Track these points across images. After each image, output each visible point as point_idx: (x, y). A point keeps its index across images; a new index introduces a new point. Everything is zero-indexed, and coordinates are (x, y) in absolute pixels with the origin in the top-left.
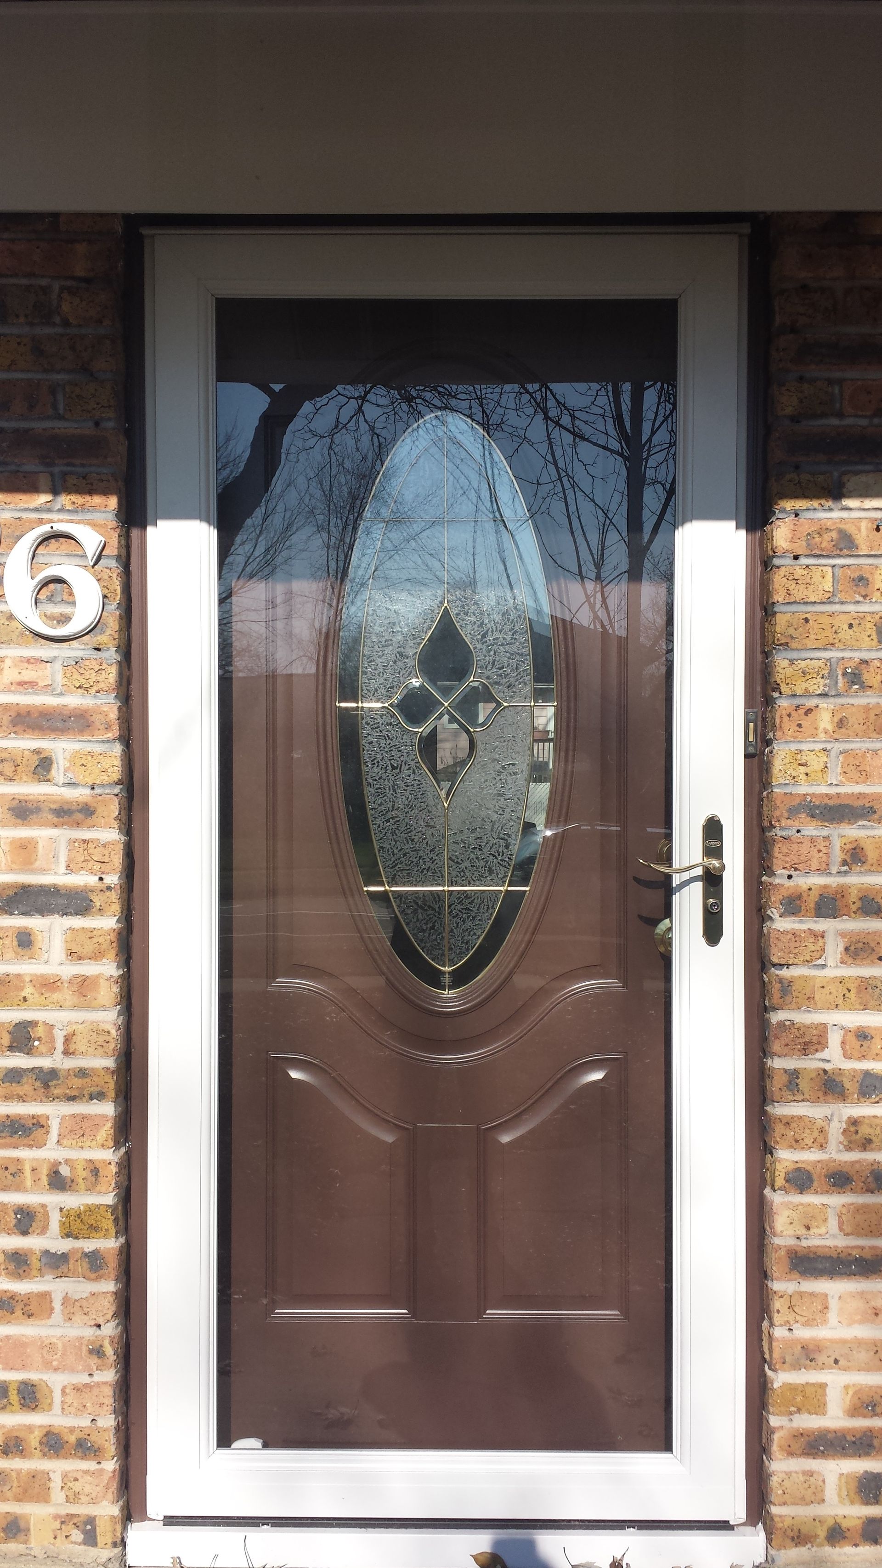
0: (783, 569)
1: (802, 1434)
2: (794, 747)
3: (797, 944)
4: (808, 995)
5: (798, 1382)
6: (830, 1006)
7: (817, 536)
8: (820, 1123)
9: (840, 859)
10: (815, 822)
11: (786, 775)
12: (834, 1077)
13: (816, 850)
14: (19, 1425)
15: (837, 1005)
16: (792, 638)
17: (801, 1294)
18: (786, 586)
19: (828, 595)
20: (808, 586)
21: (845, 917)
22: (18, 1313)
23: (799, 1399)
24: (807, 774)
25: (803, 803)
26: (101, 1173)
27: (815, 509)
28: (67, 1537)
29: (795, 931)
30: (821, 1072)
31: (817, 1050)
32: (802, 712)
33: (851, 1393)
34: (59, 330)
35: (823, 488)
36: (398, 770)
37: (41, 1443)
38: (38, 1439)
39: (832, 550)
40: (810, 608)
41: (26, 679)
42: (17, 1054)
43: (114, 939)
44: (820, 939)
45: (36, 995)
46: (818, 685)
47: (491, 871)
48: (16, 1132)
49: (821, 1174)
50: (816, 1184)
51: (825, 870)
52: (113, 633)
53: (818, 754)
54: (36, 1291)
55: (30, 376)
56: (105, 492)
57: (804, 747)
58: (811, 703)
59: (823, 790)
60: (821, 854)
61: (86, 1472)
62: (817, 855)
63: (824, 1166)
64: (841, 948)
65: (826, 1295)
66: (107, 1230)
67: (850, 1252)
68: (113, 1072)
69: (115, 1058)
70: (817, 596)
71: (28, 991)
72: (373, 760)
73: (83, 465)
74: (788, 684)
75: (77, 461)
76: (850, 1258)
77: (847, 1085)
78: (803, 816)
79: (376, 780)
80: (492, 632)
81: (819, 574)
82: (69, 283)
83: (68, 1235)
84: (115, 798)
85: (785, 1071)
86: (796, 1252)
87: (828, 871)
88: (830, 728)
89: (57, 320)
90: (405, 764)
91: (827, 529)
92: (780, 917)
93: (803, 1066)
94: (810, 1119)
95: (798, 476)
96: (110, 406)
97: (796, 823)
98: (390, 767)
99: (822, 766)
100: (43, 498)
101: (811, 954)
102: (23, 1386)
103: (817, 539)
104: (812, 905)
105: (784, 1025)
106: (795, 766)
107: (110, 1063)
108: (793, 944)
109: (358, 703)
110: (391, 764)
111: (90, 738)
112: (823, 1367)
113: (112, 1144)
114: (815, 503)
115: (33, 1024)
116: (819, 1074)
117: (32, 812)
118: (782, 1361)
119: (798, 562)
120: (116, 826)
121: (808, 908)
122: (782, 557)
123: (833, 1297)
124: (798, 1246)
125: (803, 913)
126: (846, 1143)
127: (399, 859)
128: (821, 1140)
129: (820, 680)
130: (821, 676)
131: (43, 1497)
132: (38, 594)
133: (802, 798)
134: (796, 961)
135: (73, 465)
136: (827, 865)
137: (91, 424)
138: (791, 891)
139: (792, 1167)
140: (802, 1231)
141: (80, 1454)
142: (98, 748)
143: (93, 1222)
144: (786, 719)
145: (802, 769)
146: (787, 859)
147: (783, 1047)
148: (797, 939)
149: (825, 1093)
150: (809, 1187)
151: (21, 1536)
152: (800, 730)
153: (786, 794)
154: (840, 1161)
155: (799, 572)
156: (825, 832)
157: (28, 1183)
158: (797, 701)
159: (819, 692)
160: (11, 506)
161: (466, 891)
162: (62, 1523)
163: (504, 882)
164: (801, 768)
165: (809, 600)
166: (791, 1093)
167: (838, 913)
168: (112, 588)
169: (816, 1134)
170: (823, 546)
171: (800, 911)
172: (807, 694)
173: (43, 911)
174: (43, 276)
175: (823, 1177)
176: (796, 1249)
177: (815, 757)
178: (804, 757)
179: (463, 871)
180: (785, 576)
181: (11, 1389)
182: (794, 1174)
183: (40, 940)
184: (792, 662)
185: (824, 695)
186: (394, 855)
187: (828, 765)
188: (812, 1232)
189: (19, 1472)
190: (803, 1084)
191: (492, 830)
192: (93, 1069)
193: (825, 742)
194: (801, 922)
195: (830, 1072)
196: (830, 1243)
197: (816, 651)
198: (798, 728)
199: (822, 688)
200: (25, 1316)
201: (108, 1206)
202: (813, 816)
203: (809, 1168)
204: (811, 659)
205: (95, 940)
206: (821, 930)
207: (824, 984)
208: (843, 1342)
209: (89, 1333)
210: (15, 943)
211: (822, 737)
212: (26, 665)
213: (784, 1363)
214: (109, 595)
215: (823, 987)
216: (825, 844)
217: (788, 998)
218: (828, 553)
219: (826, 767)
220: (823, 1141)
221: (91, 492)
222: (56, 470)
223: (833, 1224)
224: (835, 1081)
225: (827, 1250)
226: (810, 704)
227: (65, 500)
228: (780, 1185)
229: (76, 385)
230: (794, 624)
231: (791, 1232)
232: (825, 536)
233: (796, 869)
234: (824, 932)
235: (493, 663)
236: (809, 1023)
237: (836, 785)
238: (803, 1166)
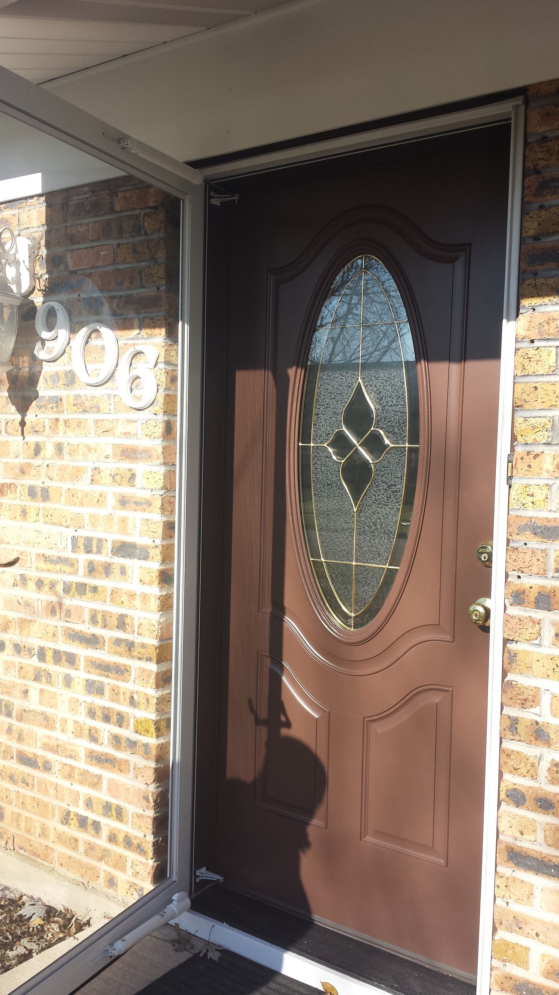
0: (521, 350)
1: (511, 978)
2: (525, 482)
3: (521, 627)
4: (527, 665)
5: (510, 940)
6: (543, 676)
7: (546, 324)
8: (532, 760)
9: (553, 567)
10: (536, 538)
11: (518, 502)
12: (543, 728)
13: (535, 559)
14: (116, 828)
15: (548, 675)
16: (525, 401)
17: (515, 880)
18: (523, 363)
19: (552, 369)
20: (538, 362)
21: (556, 611)
22: (117, 768)
23: (510, 952)
24: (533, 503)
25: (529, 523)
26: (150, 702)
27: (546, 305)
28: (132, 894)
29: (520, 617)
30: (534, 723)
31: (532, 706)
32: (531, 456)
33: (546, 961)
34: (143, 238)
35: (552, 288)
36: (331, 486)
37: (123, 840)
38: (122, 838)
39: (556, 334)
40: (540, 379)
41: (127, 431)
42: (120, 631)
43: (158, 575)
44: (537, 625)
45: (127, 601)
46: (542, 437)
47: (379, 555)
48: (118, 672)
49: (531, 796)
50: (527, 803)
51: (543, 574)
52: (161, 405)
53: (542, 488)
54: (124, 758)
55: (132, 265)
56: (160, 327)
57: (533, 482)
58: (537, 449)
59: (545, 514)
60: (539, 562)
61: (141, 862)
62: (536, 563)
63: (534, 792)
64: (553, 634)
65: (533, 885)
66: (152, 733)
67: (551, 859)
68: (156, 648)
69: (158, 640)
70: (544, 370)
71: (124, 598)
72: (318, 480)
73: (152, 312)
74: (522, 435)
75: (149, 310)
76: (551, 863)
77: (552, 736)
78: (528, 533)
79: (318, 492)
80: (385, 398)
81: (546, 353)
82: (148, 211)
83: (136, 732)
84: (160, 497)
85: (509, 717)
86: (512, 849)
87: (545, 575)
88: (551, 468)
89: (143, 233)
90: (335, 482)
91: (553, 319)
92: (511, 605)
93: (522, 716)
94: (525, 755)
95: (535, 280)
96: (163, 278)
97: (523, 538)
98: (326, 484)
99: (544, 497)
100: (136, 332)
101: (530, 635)
102: (117, 808)
103: (546, 327)
104: (532, 599)
105: (512, 684)
106: (525, 495)
107: (155, 643)
108: (518, 627)
109: (310, 443)
110: (327, 482)
111: (151, 463)
112: (528, 935)
113: (154, 687)
114: (546, 300)
115: (126, 616)
116: (532, 724)
117: (127, 503)
118: (499, 922)
119: (533, 345)
120: (160, 513)
121: (529, 601)
122: (521, 342)
123: (537, 888)
124: (514, 844)
125: (526, 604)
126: (550, 778)
127: (329, 542)
128: (532, 771)
129: (546, 433)
130: (545, 429)
131: (123, 869)
132: (132, 385)
133: (528, 519)
134: (520, 639)
135: (148, 313)
136: (545, 571)
137: (156, 289)
138: (517, 588)
139: (511, 787)
140: (518, 835)
141: (138, 852)
142: (155, 469)
143: (147, 728)
144: (519, 461)
145: (530, 499)
146: (516, 563)
147: (508, 699)
148: (521, 623)
149: (536, 739)
150: (523, 804)
151: (114, 886)
152: (530, 469)
153: (517, 516)
154: (546, 791)
155: (532, 352)
156: (543, 546)
157: (122, 700)
158: (528, 448)
159: (544, 442)
160: (123, 337)
161: (364, 566)
162: (130, 886)
163: (387, 563)
164: (529, 497)
165: (538, 373)
166: (511, 734)
167: (551, 607)
168: (161, 380)
169: (529, 767)
170: (550, 332)
171: (524, 603)
172: (535, 443)
173: (130, 556)
174: (137, 209)
175: (532, 800)
176: (513, 846)
177: (539, 490)
178: (531, 490)
179: (363, 553)
180: (522, 356)
181: (113, 807)
182: (512, 792)
183: (129, 571)
184: (526, 419)
185: (548, 444)
186: (327, 539)
187: (548, 497)
188: (524, 837)
189: (115, 852)
190: (521, 728)
191: (381, 528)
192: (148, 645)
193: (548, 479)
194: (525, 610)
195: (541, 724)
196: (537, 848)
197: (543, 411)
198: (528, 468)
199: (546, 438)
200: (119, 771)
201: (153, 721)
202: (535, 534)
203: (523, 790)
204: (540, 417)
205: (151, 574)
206: (538, 619)
207: (539, 659)
208: (543, 923)
209: (144, 787)
210: (120, 572)
211: (545, 475)
212: (127, 423)
213: (501, 924)
214: (160, 384)
215: (538, 661)
216: (542, 555)
217: (514, 665)
218: (553, 337)
219: (547, 498)
220: (533, 773)
221: (154, 327)
222: (141, 316)
223: (540, 835)
224: (543, 731)
225: (534, 853)
226: (538, 451)
227: (144, 332)
228: (503, 798)
229: (150, 268)
230: (527, 391)
231: (510, 833)
232: (552, 324)
233: (522, 572)
234: (540, 620)
235: (385, 419)
236: (527, 685)
237: (554, 511)
238: (519, 788)
